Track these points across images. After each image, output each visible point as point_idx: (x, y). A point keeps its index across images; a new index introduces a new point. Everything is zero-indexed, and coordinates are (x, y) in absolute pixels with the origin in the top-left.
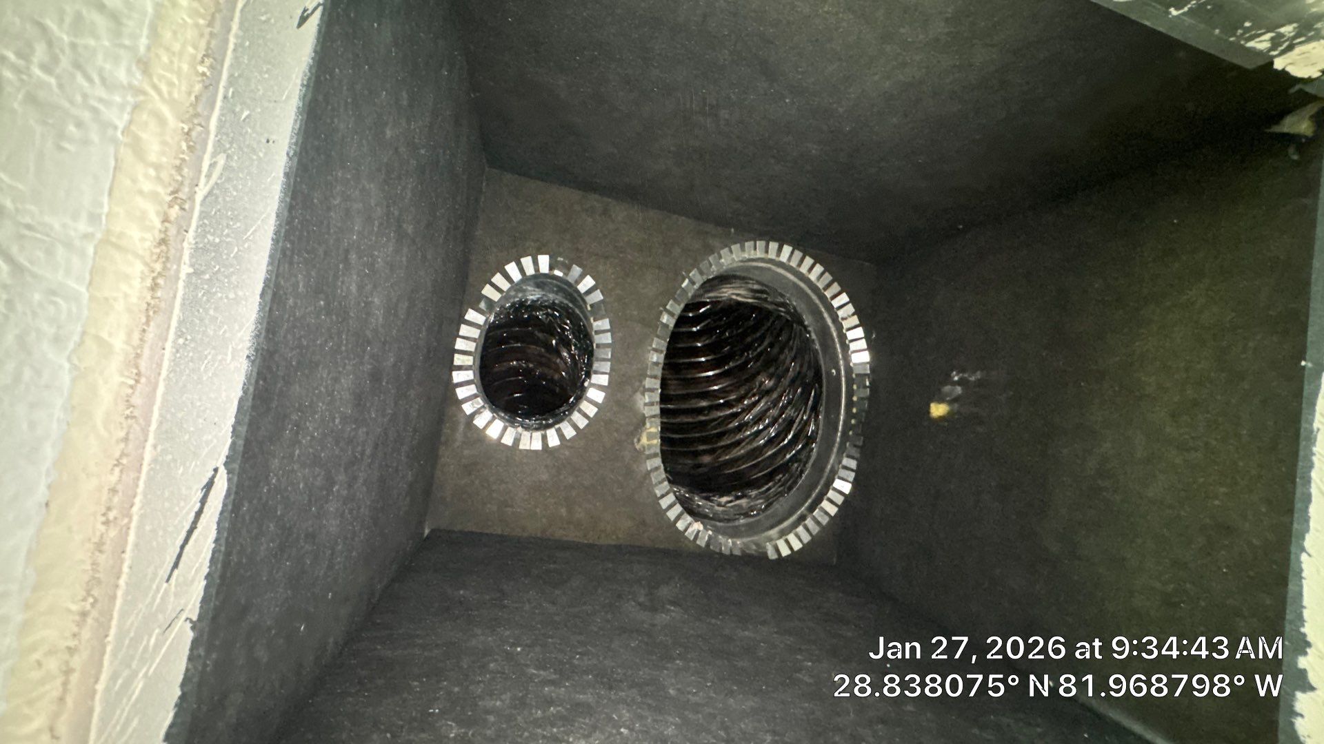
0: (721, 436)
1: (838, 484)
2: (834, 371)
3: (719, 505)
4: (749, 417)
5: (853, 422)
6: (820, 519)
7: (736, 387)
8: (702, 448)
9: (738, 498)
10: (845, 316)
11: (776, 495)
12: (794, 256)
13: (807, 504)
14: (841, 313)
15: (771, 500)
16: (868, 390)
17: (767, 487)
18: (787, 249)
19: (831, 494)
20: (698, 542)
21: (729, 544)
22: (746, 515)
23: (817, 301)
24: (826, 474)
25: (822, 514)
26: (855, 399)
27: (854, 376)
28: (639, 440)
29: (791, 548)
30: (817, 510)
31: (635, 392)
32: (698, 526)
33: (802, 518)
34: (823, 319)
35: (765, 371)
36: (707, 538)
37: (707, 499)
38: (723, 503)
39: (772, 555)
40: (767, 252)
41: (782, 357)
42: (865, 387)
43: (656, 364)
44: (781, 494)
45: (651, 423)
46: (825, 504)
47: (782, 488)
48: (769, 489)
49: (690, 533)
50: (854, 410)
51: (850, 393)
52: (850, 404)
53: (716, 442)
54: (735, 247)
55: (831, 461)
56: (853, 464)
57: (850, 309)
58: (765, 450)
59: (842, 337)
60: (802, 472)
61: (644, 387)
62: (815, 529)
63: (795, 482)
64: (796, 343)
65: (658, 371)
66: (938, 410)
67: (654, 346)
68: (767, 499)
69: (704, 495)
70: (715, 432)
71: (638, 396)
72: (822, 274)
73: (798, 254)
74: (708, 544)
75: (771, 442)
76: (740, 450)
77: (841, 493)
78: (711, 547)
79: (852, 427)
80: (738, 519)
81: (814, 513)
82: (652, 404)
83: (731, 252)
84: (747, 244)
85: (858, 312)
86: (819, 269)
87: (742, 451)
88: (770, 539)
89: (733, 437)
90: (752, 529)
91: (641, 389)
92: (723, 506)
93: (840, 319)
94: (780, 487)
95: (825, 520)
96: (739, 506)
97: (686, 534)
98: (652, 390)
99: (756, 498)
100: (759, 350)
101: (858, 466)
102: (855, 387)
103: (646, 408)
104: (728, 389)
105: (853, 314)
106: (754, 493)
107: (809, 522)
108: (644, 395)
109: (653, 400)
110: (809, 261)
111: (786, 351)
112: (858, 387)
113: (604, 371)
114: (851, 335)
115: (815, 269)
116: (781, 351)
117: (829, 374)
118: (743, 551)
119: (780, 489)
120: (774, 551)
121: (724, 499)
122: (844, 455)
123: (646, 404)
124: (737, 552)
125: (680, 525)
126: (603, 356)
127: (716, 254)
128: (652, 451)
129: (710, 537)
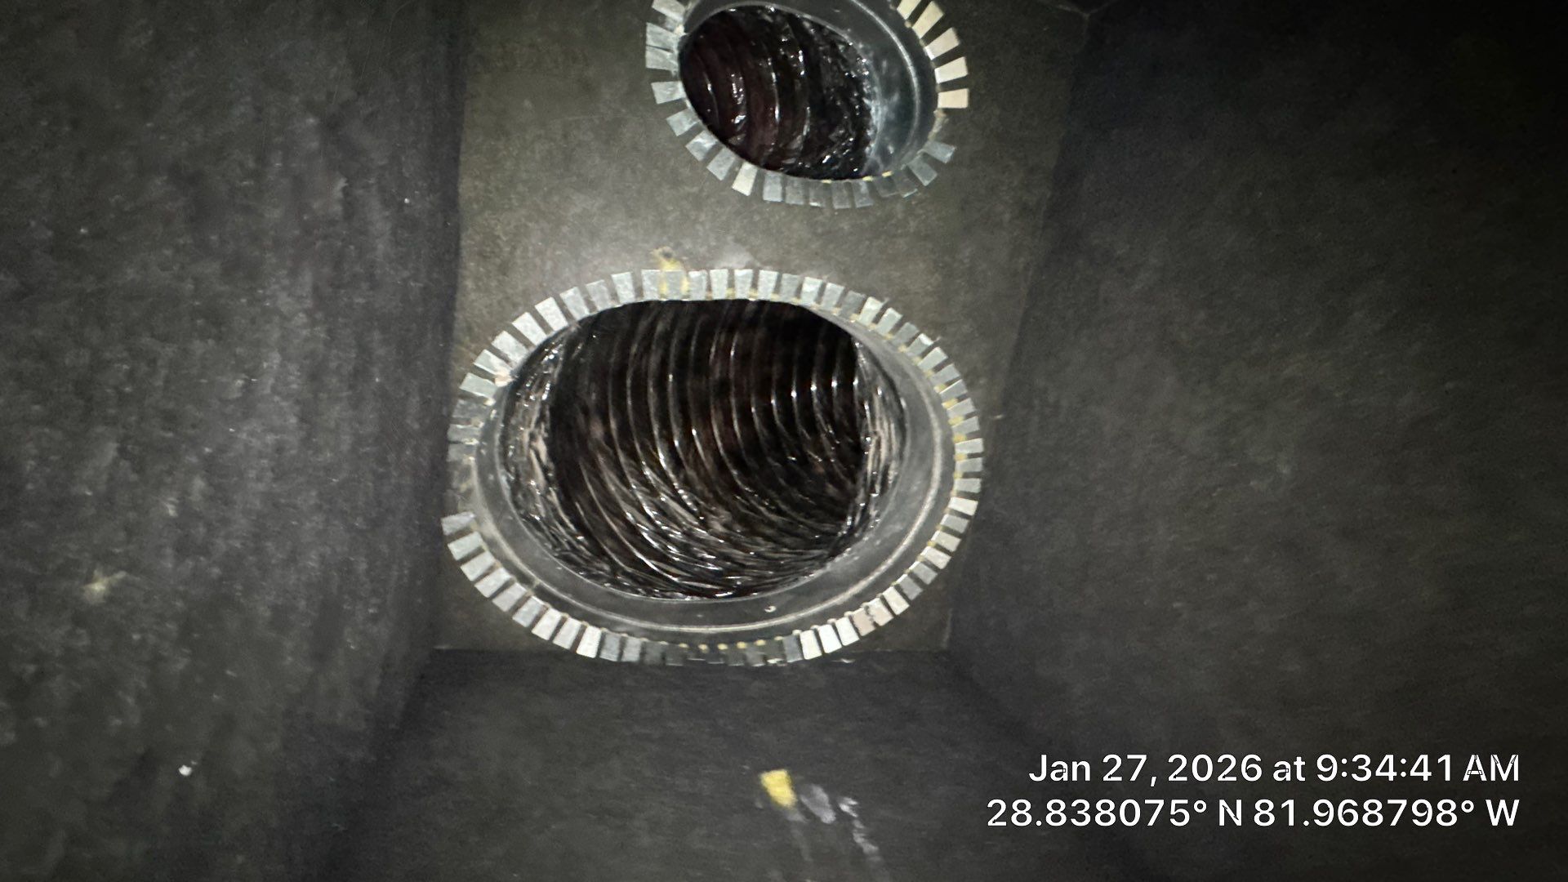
0: (632, 455)
1: (593, 635)
2: (773, 609)
3: (532, 437)
4: (664, 498)
5: (703, 647)
6: (524, 609)
7: (705, 479)
8: (613, 425)
9: (545, 470)
10: (872, 612)
11: (553, 535)
12: (959, 519)
13: (547, 586)
14: (875, 604)
15: (545, 528)
16: (760, 665)
17: (567, 521)
18: (970, 507)
19: (573, 625)
20: (470, 377)
21: (467, 436)
22: (516, 486)
23: (883, 568)
24: (603, 614)
25: (536, 612)
26: (741, 645)
27: (779, 638)
28: (667, 256)
29: (465, 560)
30: (541, 603)
31: (754, 252)
32: (504, 376)
33: (524, 580)
34: (856, 581)
35: (733, 518)
36: (480, 394)
37: (542, 418)
38: (534, 444)
39: (450, 524)
40: (966, 476)
41: (759, 540)
42: (765, 659)
43: (799, 291)
44: (557, 544)
45: (699, 281)
46: (553, 616)
47: (567, 547)
48: (562, 523)
49: (486, 360)
50: (722, 647)
51: (750, 637)
52: (731, 639)
53: (623, 449)
54: (974, 424)
55: (628, 621)
56: (632, 655)
57: (883, 618)
58: (621, 523)
59: (838, 612)
60: (596, 578)
61: (760, 268)
62: (504, 603)
63: (578, 567)
64: (785, 555)
65: (786, 297)
66: (778, 785)
67: (829, 286)
68: (547, 522)
69: (547, 413)
70: (637, 446)
71: (746, 258)
72: (935, 568)
73: (962, 525)
74: (467, 396)
75: (633, 530)
76: (615, 485)
77: (577, 641)
78: (462, 402)
79: (693, 647)
80: (508, 470)
81: (535, 598)
82: (731, 284)
83: (968, 416)
84: (979, 442)
85: (879, 632)
86: (942, 561)
87: (613, 489)
88: (478, 521)
89: (631, 473)
90: (492, 494)
91: (758, 264)
92: (530, 446)
93: (865, 604)
94: (569, 543)
95: (522, 618)
96: (531, 475)
97: (486, 352)
98: (754, 285)
99: (546, 502)
100: (762, 509)
101: (629, 664)
102: (761, 642)
103: (725, 272)
104: (700, 466)
105: (875, 624)
106: (554, 498)
107: (518, 590)
108: (746, 268)
109: (738, 285)
110: (952, 543)
111: (771, 545)
112: (761, 648)
113: (789, 195)
114: (843, 624)
115: (942, 554)
116: (768, 538)
117: (767, 602)
118: (456, 464)
119: (564, 542)
120: (458, 527)
121: (542, 447)
122: (645, 640)
123: (731, 272)
124: (453, 453)
125: (504, 341)
126: (812, 193)
127: (965, 391)
128: (646, 283)
129: (482, 400)
